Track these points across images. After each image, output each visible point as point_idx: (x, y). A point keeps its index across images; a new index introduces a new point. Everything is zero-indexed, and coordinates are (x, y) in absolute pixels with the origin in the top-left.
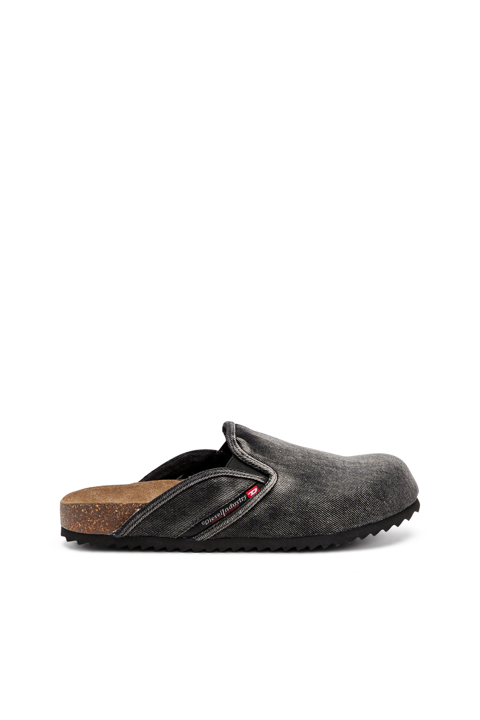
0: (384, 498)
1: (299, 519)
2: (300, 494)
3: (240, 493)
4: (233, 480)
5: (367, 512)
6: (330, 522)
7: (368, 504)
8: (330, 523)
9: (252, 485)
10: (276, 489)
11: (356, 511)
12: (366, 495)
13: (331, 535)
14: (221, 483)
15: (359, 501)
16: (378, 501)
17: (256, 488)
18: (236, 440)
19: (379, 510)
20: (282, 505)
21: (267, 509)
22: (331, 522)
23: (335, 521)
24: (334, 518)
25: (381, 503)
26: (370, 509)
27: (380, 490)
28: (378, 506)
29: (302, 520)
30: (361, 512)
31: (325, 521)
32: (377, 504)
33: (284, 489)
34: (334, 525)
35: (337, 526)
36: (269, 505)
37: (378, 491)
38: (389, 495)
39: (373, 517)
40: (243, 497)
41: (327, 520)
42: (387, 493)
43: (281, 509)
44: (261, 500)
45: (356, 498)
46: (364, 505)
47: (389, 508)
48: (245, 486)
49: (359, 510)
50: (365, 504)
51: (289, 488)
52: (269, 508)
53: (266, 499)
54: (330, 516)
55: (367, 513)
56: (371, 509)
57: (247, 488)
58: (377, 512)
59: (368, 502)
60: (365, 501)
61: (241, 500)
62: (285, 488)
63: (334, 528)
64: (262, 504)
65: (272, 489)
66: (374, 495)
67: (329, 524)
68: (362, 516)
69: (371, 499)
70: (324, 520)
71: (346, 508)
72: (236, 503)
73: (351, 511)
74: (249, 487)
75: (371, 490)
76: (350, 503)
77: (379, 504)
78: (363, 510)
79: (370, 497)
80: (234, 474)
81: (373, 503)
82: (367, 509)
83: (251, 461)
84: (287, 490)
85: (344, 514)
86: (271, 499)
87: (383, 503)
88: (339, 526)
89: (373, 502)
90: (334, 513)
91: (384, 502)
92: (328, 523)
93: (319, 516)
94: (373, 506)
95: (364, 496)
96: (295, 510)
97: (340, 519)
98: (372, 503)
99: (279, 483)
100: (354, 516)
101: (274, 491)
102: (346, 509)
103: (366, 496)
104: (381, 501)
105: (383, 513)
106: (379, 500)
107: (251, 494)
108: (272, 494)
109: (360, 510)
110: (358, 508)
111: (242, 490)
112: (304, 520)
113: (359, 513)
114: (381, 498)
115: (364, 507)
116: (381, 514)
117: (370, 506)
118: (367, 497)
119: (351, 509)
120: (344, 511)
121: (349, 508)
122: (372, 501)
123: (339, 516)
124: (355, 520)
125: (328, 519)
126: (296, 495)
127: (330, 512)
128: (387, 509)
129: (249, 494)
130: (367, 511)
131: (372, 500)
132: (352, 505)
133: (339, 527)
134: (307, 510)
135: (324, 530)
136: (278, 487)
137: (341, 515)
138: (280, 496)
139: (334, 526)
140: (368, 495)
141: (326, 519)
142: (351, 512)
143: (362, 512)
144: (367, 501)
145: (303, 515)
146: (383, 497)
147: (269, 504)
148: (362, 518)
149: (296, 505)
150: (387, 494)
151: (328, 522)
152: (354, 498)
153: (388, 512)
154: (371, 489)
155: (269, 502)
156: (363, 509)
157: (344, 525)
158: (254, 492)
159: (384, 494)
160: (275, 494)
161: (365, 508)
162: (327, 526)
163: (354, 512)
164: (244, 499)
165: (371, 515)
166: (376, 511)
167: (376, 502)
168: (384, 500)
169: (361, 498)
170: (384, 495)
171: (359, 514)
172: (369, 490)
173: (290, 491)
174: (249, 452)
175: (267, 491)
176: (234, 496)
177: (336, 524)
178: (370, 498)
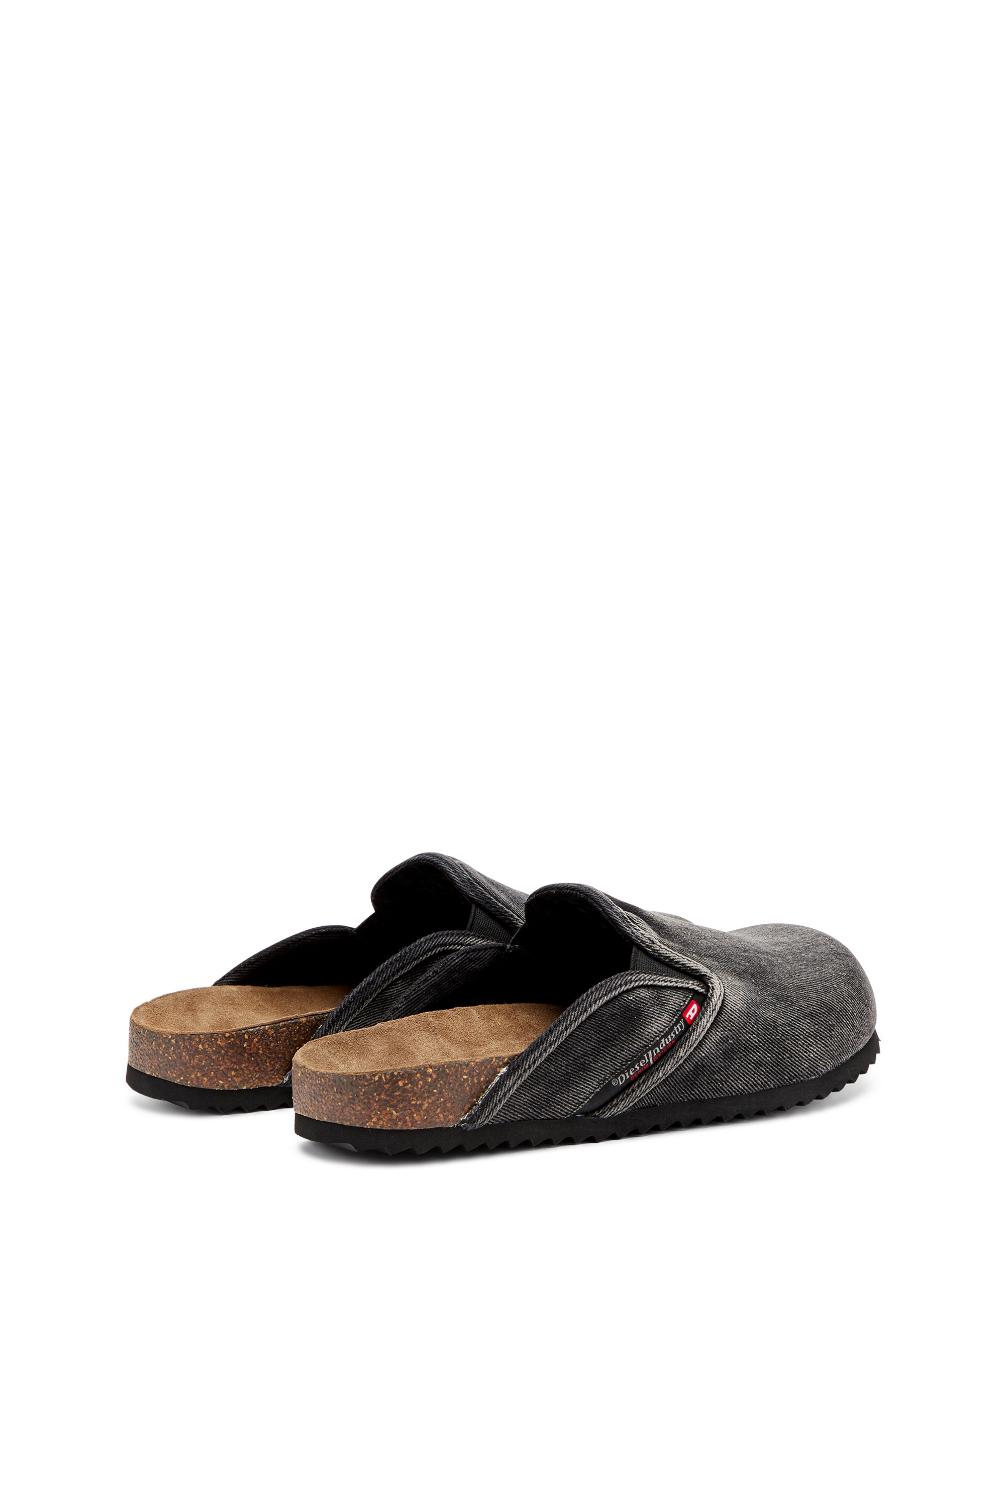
1: (768, 1054)
2: (760, 1009)
3: (676, 1017)
4: (657, 992)
6: (814, 1055)
8: (814, 1057)
9: (686, 998)
10: (728, 1002)
13: (815, 1079)
14: (640, 1001)
17: (695, 1005)
18: (627, 916)
20: (741, 1031)
21: (720, 1041)
22: (816, 1055)
23: (820, 1052)
24: (819, 1047)
29: (774, 1057)
31: (807, 1055)
33: (740, 1001)
34: (819, 1059)
35: (824, 1062)
36: (722, 1035)
40: (680, 1024)
41: (810, 1052)
43: (740, 1040)
48: (681, 1003)
51: (745, 999)
52: (725, 1040)
54: (813, 1044)
61: (678, 1029)
62: (741, 999)
63: (820, 1065)
64: (713, 1033)
67: (812, 1060)
70: (805, 1052)
72: (671, 1036)
74: (686, 1003)
83: (667, 954)
84: (743, 1002)
86: (724, 1022)
88: (827, 1060)
90: (818, 1038)
92: (812, 1058)
93: (798, 1047)
96: (761, 1038)
97: (827, 1048)
99: (727, 991)
107: (690, 1016)
108: (724, 1012)
111: (677, 1010)
112: (776, 1056)
123: (825, 1042)
124: (844, 1046)
125: (810, 1049)
126: (756, 1010)
127: (812, 1035)
129: (687, 1016)
133: (826, 1063)
134: (779, 1036)
135: (807, 1070)
136: (730, 999)
137: (828, 1040)
138: (735, 1014)
139: (819, 1063)
141: (808, 1050)
145: (774, 1046)
147: (722, 1033)
149: (761, 1028)
151: (812, 1056)
155: (721, 1029)
157: (832, 1058)
158: (693, 1011)
160: (727, 1012)
162: (810, 1063)
164: (681, 1027)
173: (747, 1005)
174: (656, 938)
175: (718, 1008)
176: (668, 1023)
177: (822, 1057)
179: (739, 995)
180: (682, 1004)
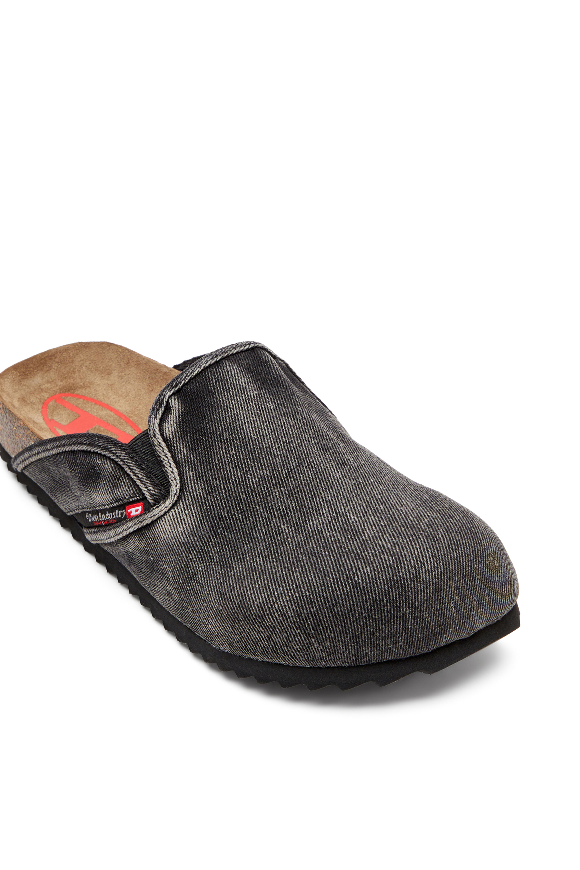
0: (315, 634)
2: (191, 554)
4: (120, 474)
5: (274, 643)
7: (278, 630)
10: (159, 525)
11: (254, 634)
12: (279, 615)
13: (213, 647)
14: (104, 470)
15: (263, 619)
16: (299, 633)
17: (141, 507)
18: (168, 402)
19: (299, 649)
20: (161, 557)
22: (214, 629)
24: (218, 626)
25: (305, 640)
26: (280, 642)
27: (312, 615)
28: (296, 641)
30: (261, 639)
32: (295, 638)
33: (170, 533)
35: (221, 641)
36: (146, 547)
37: (305, 617)
38: (329, 632)
39: (283, 657)
40: (122, 512)
42: (326, 626)
44: (135, 532)
45: (259, 610)
46: (270, 630)
47: (322, 654)
48: (127, 495)
49: (260, 633)
50: (271, 627)
51: (178, 536)
53: (142, 534)
55: (272, 646)
56: (282, 641)
57: (127, 499)
58: (293, 651)
59: (278, 628)
60: (272, 624)
61: (119, 514)
62: (172, 532)
63: (217, 639)
65: (153, 523)
66: (295, 620)
68: (264, 646)
69: (285, 624)
71: (238, 620)
72: (112, 515)
73: (245, 628)
74: (131, 500)
75: (293, 609)
76: (246, 615)
77: (299, 640)
78: (267, 638)
79: (284, 621)
80: (124, 464)
81: (287, 634)
82: (273, 638)
84: (173, 536)
85: (233, 627)
86: (148, 538)
87: (309, 641)
88: (224, 641)
89: (288, 632)
91: (312, 640)
92: (210, 628)
94: (286, 638)
95: (274, 613)
97: (226, 632)
98: (286, 632)
99: (167, 517)
100: (249, 640)
101: (155, 528)
102: (237, 621)
103: (277, 616)
104: (306, 636)
105: (308, 658)
106: (303, 634)
107: (131, 512)
109: (262, 636)
110: (258, 629)
111: (121, 497)
113: (258, 638)
114: (307, 630)
115: (269, 633)
116: (302, 657)
117: (281, 637)
118: (278, 619)
119: (246, 625)
120: (234, 624)
121: (243, 622)
122: (287, 630)
124: (251, 646)
125: (210, 620)
126: (184, 552)
128: (317, 654)
129: (129, 511)
130: (273, 641)
131: (287, 627)
132: (249, 620)
133: (224, 644)
136: (162, 524)
138: (161, 540)
140: (282, 615)
142: (244, 630)
143: (263, 639)
144: (277, 626)
146: (313, 632)
148: (262, 648)
150: (323, 628)
152: (256, 610)
153: (321, 659)
154: (294, 607)
156: (267, 636)
157: (231, 645)
158: (137, 511)
159: (316, 626)
161: (270, 635)
163: (250, 632)
164: (122, 514)
165: (280, 652)
166: (291, 649)
167: (293, 635)
168: (313, 637)
169: (268, 615)
170: (317, 628)
171: (259, 641)
172: (289, 607)
173: (176, 541)
174: (168, 435)
175: (145, 523)
177: (220, 636)
178: (283, 623)
179: (176, 528)
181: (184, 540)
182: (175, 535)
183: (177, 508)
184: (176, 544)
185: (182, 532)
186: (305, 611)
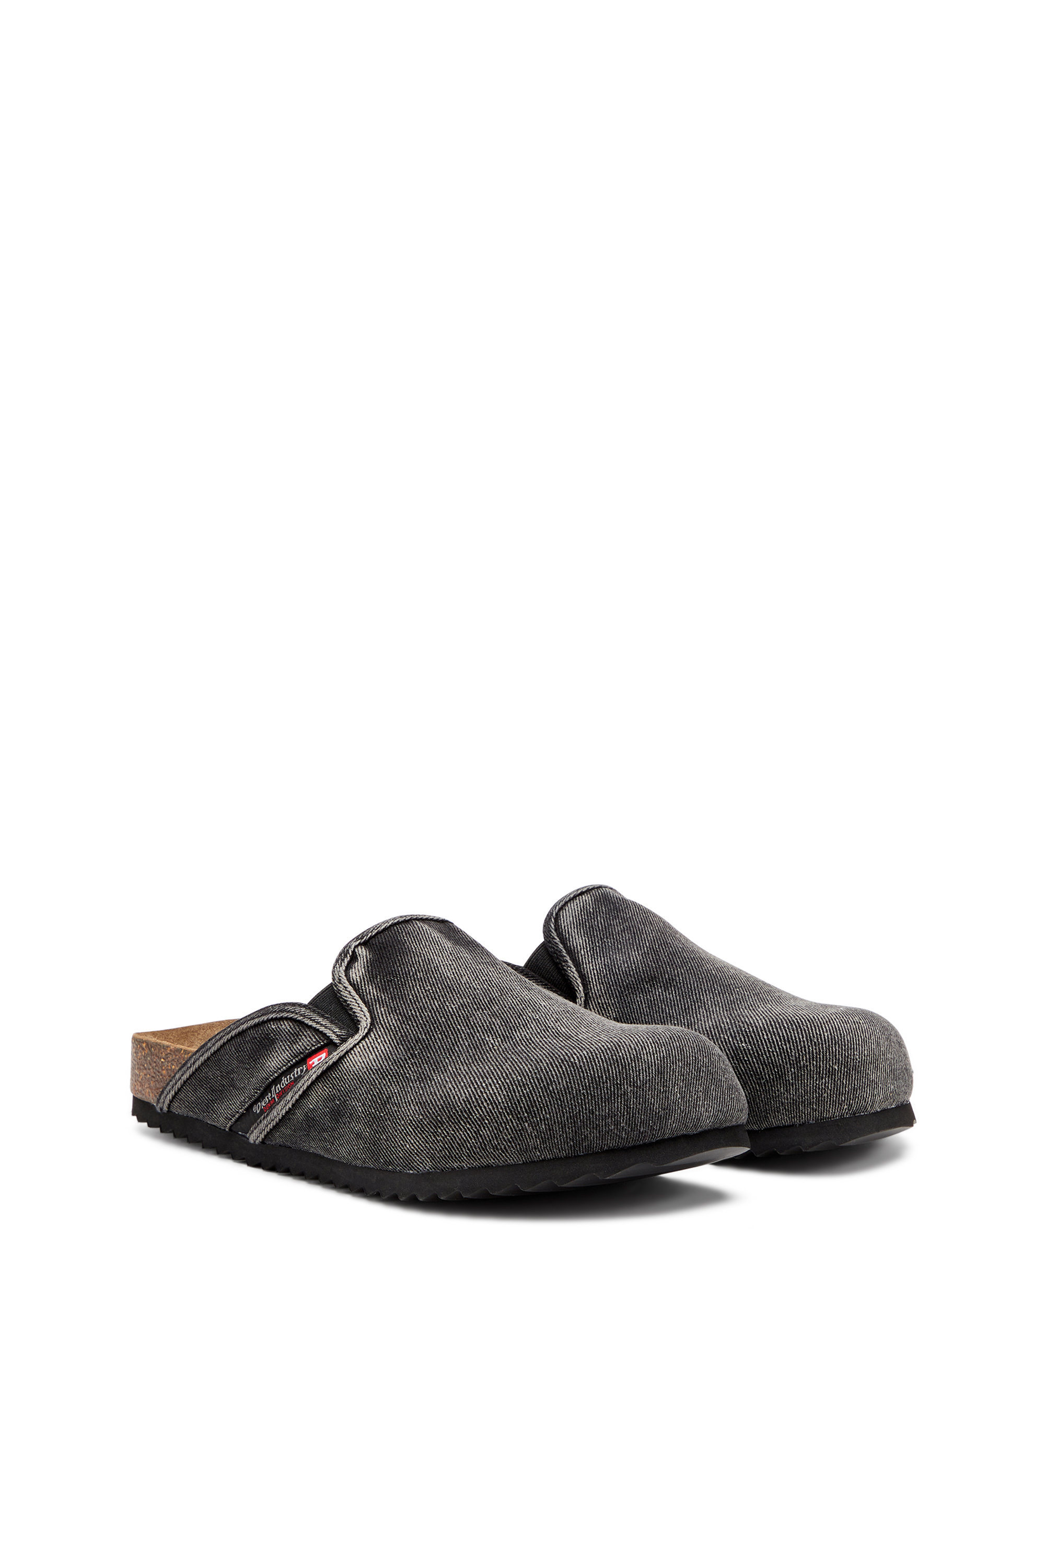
0: (529, 1117)
1: (368, 1129)
2: (385, 1080)
3: (297, 1059)
4: (300, 1029)
5: (482, 1139)
6: (410, 1147)
7: (487, 1122)
8: (410, 1149)
9: (319, 1045)
10: (347, 1060)
11: (460, 1134)
12: (488, 1104)
13: (412, 1173)
14: (278, 1032)
15: (470, 1112)
16: (511, 1119)
17: (325, 1054)
18: (354, 952)
19: (511, 1140)
20: (349, 1094)
21: (328, 1098)
22: (413, 1148)
23: (418, 1146)
24: (417, 1140)
25: (518, 1126)
26: (489, 1135)
27: (525, 1097)
28: (507, 1130)
29: (372, 1134)
30: (468, 1137)
31: (403, 1144)
32: (506, 1127)
33: (361, 1063)
34: (416, 1153)
35: (421, 1158)
36: (330, 1092)
37: (518, 1100)
38: (544, 1113)
39: (492, 1153)
40: (302, 1068)
41: (407, 1142)
42: (540, 1107)
43: (347, 1104)
44: (318, 1078)
45: (466, 1105)
46: (478, 1124)
47: (536, 1141)
48: (308, 1045)
49: (466, 1131)
50: (480, 1120)
51: (370, 1063)
52: (332, 1098)
53: (327, 1077)
54: (412, 1134)
55: (480, 1142)
56: (491, 1134)
57: (309, 1049)
58: (504, 1142)
59: (487, 1119)
60: (480, 1115)
61: (297, 1072)
62: (363, 1062)
63: (416, 1160)
64: (320, 1087)
65: (343, 1056)
66: (506, 1105)
67: (408, 1151)
68: (471, 1145)
69: (495, 1112)
70: (402, 1140)
71: (441, 1123)
72: (290, 1077)
73: (450, 1130)
74: (314, 1049)
75: (504, 1095)
76: (450, 1114)
77: (511, 1128)
78: (474, 1135)
79: (494, 1109)
80: (306, 1019)
81: (497, 1123)
82: (481, 1133)
84: (364, 1066)
85: (435, 1134)
86: (335, 1079)
87: (522, 1126)
88: (424, 1157)
89: (498, 1121)
90: (419, 1129)
91: (525, 1125)
92: (408, 1148)
93: (396, 1131)
94: (496, 1129)
95: (483, 1104)
96: (365, 1109)
97: (427, 1145)
98: (496, 1121)
99: (356, 1050)
100: (454, 1143)
101: (343, 1065)
102: (440, 1125)
103: (486, 1106)
104: (519, 1121)
105: (520, 1149)
106: (515, 1120)
107: (313, 1063)
108: (339, 1069)
109: (468, 1134)
110: (464, 1127)
111: (301, 1053)
112: (374, 1133)
113: (465, 1138)
114: (520, 1114)
115: (476, 1128)
116: (514, 1149)
117: (491, 1129)
118: (487, 1108)
119: (450, 1126)
120: (437, 1129)
121: (447, 1124)
122: (497, 1119)
123: (427, 1137)
124: (455, 1151)
125: (408, 1138)
126: (377, 1079)
127: (413, 1124)
128: (531, 1142)
129: (311, 1063)
130: (481, 1136)
131: (497, 1115)
132: (454, 1119)
133: (424, 1161)
134: (383, 1113)
135: (402, 1161)
136: (351, 1057)
137: (430, 1136)
138: (349, 1075)
139: (415, 1157)
140: (491, 1103)
141: (405, 1139)
142: (448, 1134)
143: (470, 1137)
144: (485, 1116)
145: (374, 1122)
146: (526, 1115)
147: (331, 1090)
148: (469, 1149)
149: (369, 1099)
150: (538, 1110)
151: (408, 1146)
152: (462, 1106)
153: (535, 1149)
154: (505, 1093)
155: (330, 1085)
156: (475, 1132)
157: (433, 1158)
158: (319, 1060)
159: (529, 1108)
160: (343, 1070)
161: (478, 1130)
162: (405, 1154)
163: (455, 1133)
164: (302, 1071)
165: (490, 1148)
166: (501, 1141)
167: (504, 1122)
168: (527, 1121)
169: (475, 1107)
170: (530, 1110)
171: (465, 1142)
172: (499, 1094)
173: (368, 1070)
174: (355, 979)
175: (330, 1064)
176: (287, 1062)
177: (419, 1152)
178: (493, 1111)
179: (367, 1058)
180: (308, 1048)
181: (377, 1066)
182: (366, 1064)
183: (369, 1039)
184: (367, 1073)
185: (374, 1060)
186: (517, 1094)
